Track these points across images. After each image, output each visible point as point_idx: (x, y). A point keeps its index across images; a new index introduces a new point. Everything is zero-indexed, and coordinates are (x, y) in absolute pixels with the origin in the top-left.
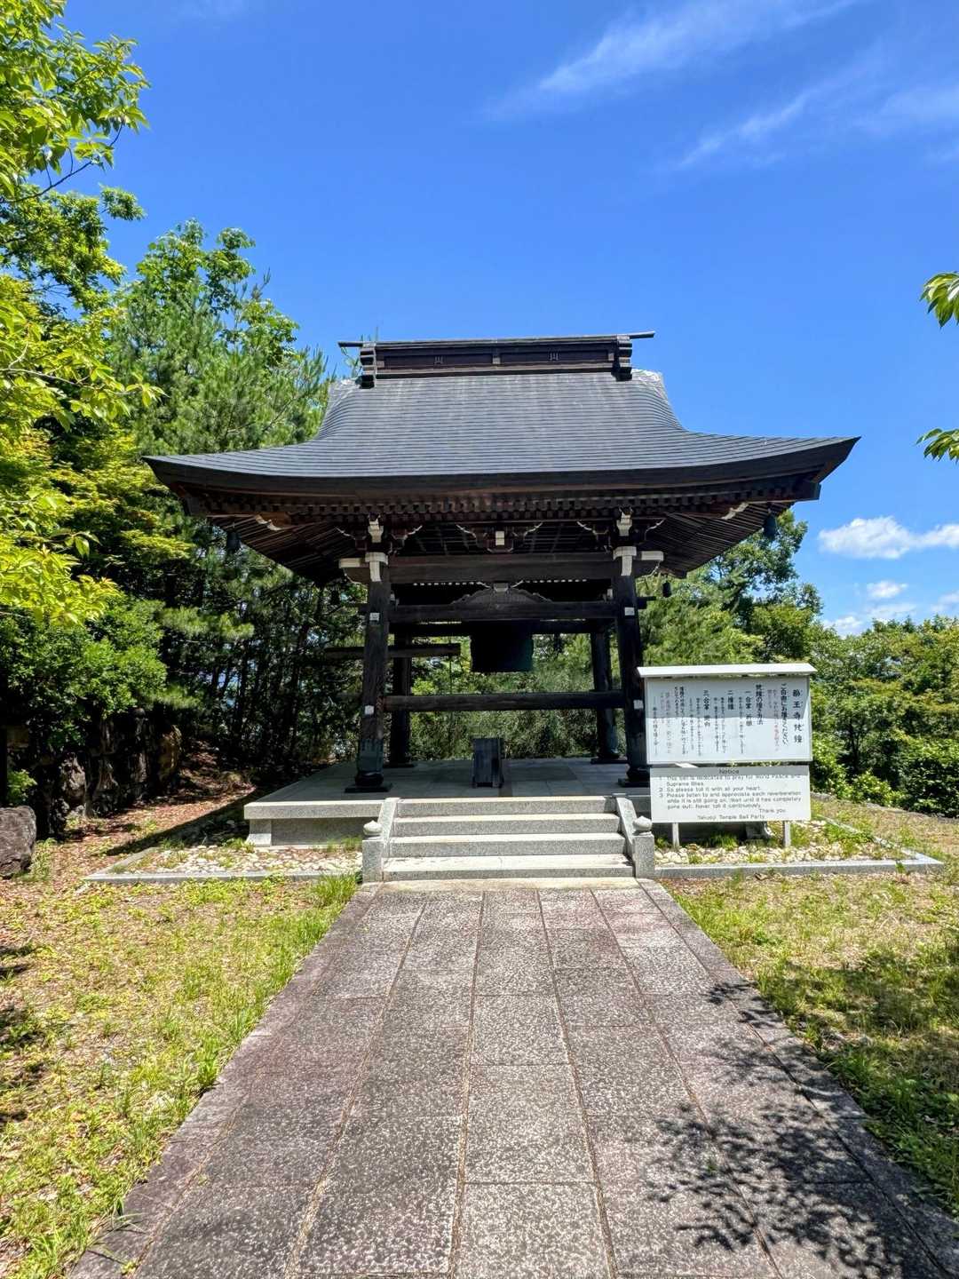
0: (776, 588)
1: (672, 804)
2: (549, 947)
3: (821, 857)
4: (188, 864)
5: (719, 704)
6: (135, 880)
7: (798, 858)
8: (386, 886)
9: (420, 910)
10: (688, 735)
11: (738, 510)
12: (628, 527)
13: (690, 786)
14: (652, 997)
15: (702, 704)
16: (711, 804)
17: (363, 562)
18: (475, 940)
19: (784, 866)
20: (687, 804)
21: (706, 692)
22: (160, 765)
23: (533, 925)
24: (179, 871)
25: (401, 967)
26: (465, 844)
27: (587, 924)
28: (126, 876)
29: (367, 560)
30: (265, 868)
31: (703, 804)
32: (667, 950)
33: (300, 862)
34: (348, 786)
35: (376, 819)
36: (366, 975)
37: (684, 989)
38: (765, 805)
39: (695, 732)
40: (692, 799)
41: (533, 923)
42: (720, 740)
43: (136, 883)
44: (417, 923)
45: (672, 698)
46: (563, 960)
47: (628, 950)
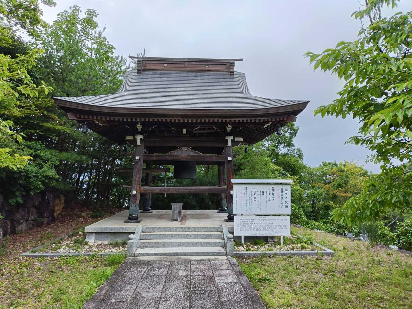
0: (288, 149)
1: (242, 229)
2: (190, 282)
3: (293, 249)
4: (61, 250)
5: (259, 193)
6: (40, 255)
7: (285, 249)
8: (136, 258)
9: (146, 268)
10: (248, 204)
11: (268, 125)
12: (230, 129)
13: (248, 223)
14: (224, 301)
15: (253, 193)
16: (255, 229)
17: (134, 138)
18: (164, 279)
19: (280, 252)
20: (247, 229)
21: (255, 189)
22: (55, 210)
23: (186, 274)
24: (58, 252)
25: (135, 290)
26: (166, 243)
27: (206, 273)
28: (37, 254)
29: (136, 137)
30: (91, 251)
31: (253, 229)
32: (232, 283)
33: (105, 249)
34: (125, 220)
35: (133, 233)
36: (122, 293)
37: (235, 298)
38: (274, 230)
39: (250, 204)
40: (249, 227)
41: (186, 273)
42: (259, 206)
43: (40, 257)
44: (144, 273)
45: (243, 191)
46: (195, 287)
47: (218, 283)
